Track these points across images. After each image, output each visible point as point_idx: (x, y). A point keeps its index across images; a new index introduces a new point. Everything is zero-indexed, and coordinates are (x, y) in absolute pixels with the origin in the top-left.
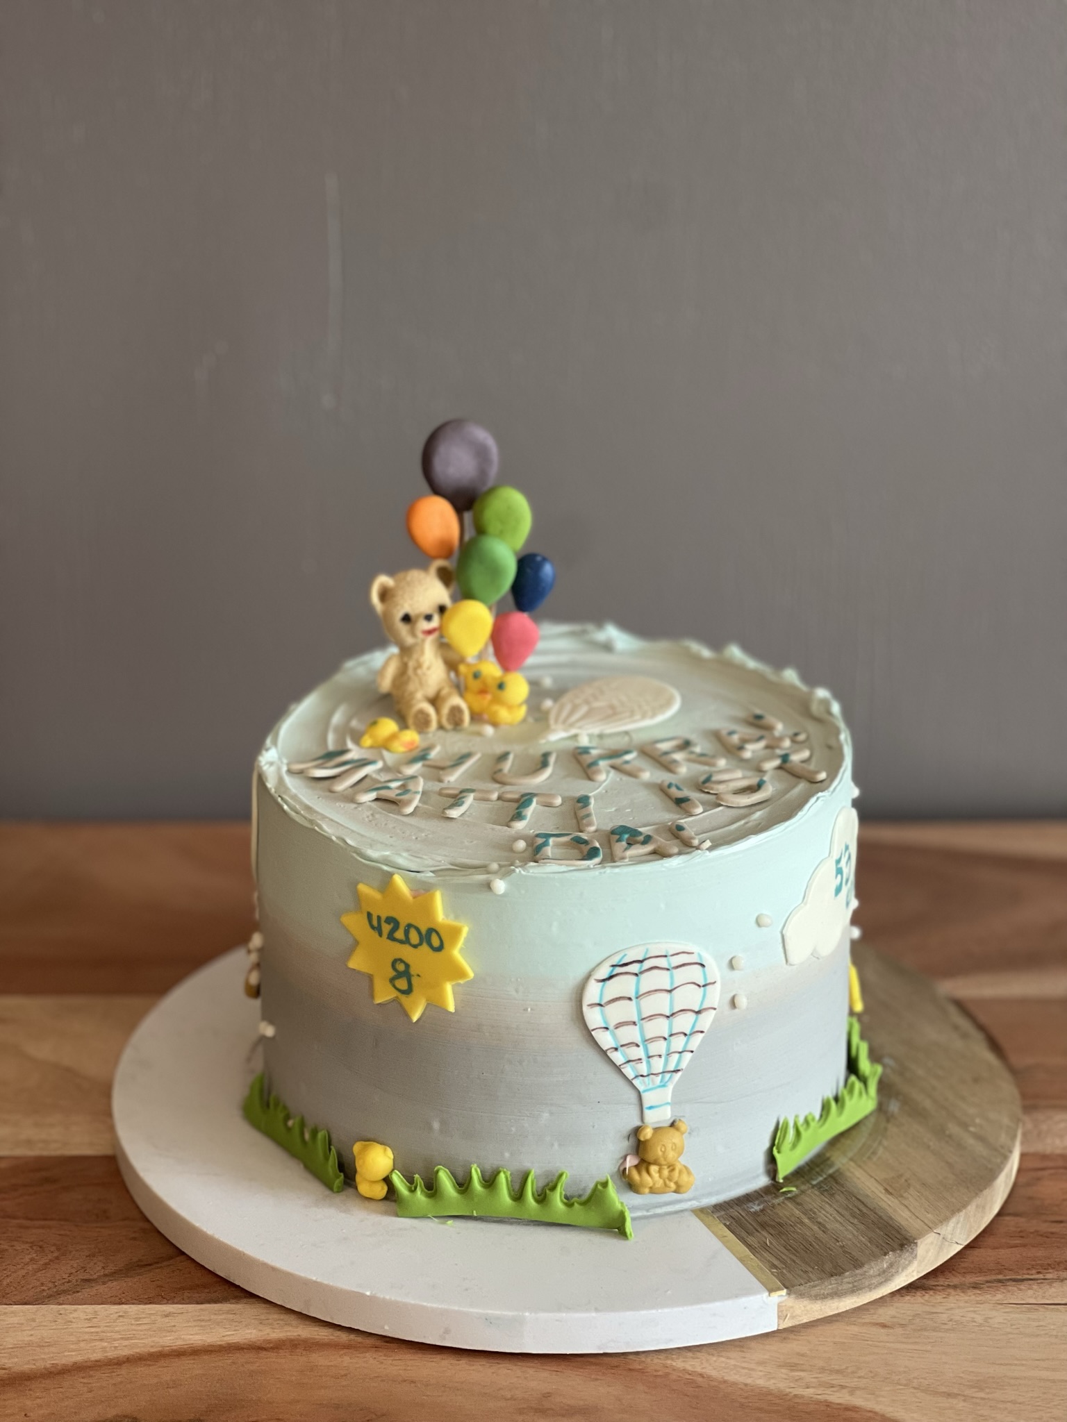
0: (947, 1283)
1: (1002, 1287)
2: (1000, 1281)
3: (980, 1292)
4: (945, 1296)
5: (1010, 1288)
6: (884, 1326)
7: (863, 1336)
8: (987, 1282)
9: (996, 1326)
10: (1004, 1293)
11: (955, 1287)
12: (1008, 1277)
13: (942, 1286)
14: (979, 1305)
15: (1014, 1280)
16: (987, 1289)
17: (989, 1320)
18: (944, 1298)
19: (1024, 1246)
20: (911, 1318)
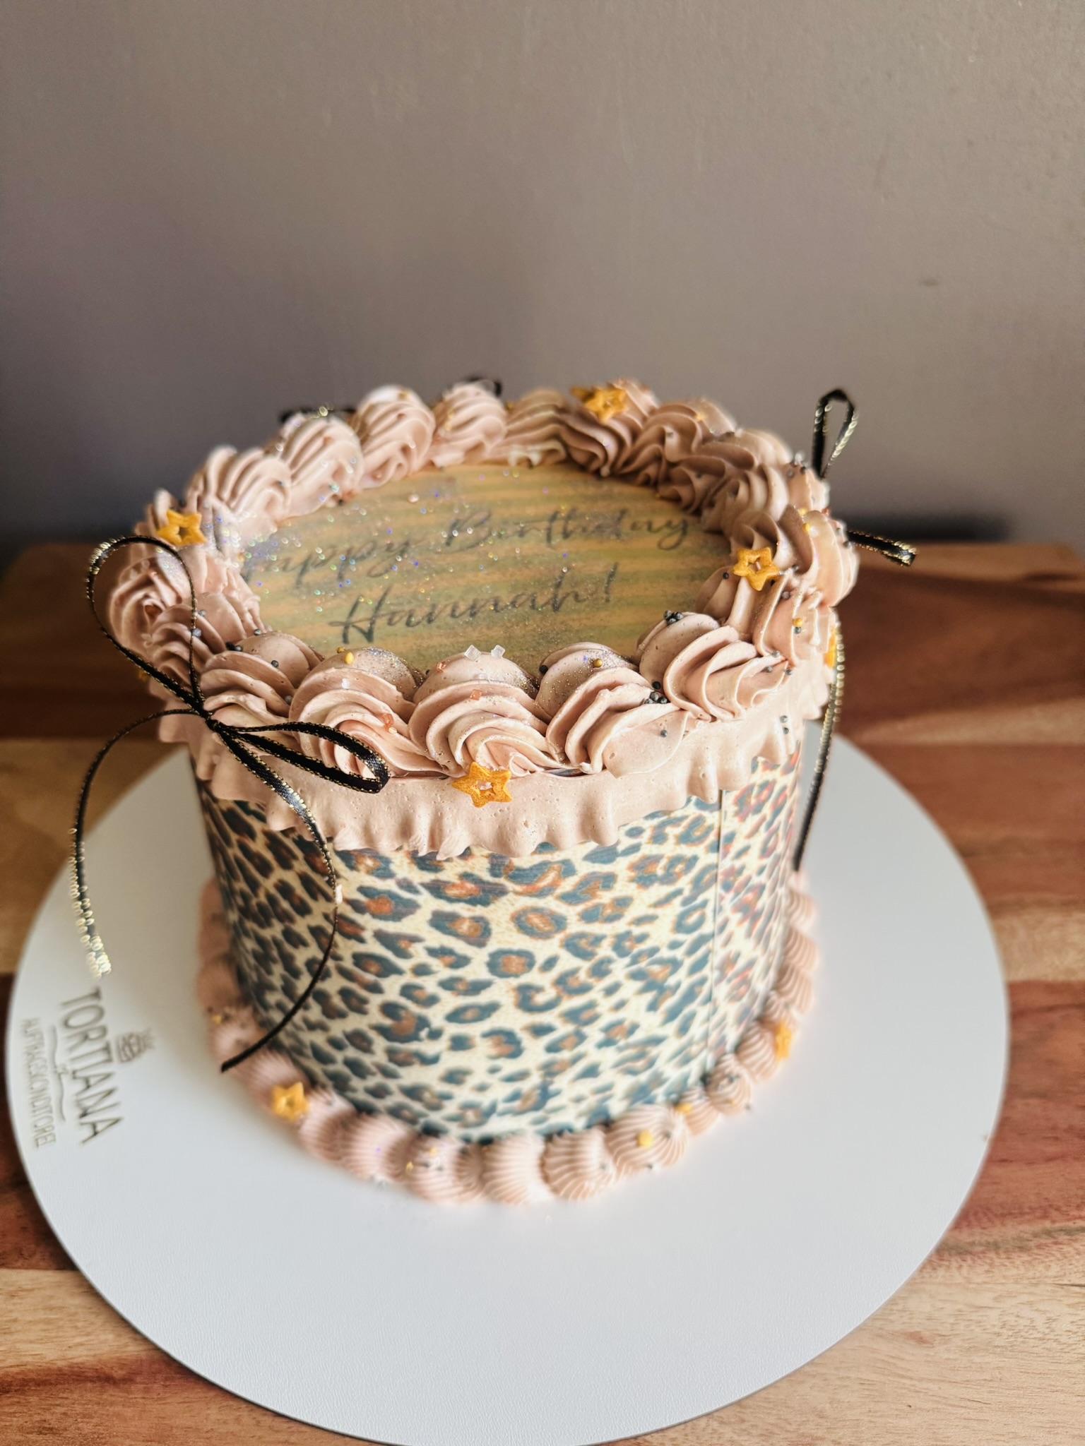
0: (985, 1238)
1: (1055, 1247)
2: (1049, 1233)
3: (1029, 1258)
4: (987, 1267)
5: (1066, 1249)
6: (919, 1339)
7: (895, 1364)
8: (1035, 1235)
9: (1064, 1339)
10: (1059, 1260)
11: (996, 1247)
12: (1057, 1225)
13: (981, 1244)
14: (1032, 1289)
15: (1068, 1232)
16: (1036, 1251)
17: (1054, 1325)
18: (987, 1271)
19: (1062, 1157)
20: (952, 1321)
